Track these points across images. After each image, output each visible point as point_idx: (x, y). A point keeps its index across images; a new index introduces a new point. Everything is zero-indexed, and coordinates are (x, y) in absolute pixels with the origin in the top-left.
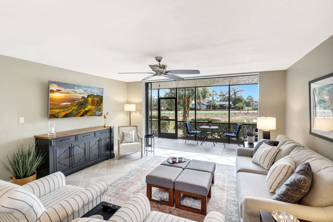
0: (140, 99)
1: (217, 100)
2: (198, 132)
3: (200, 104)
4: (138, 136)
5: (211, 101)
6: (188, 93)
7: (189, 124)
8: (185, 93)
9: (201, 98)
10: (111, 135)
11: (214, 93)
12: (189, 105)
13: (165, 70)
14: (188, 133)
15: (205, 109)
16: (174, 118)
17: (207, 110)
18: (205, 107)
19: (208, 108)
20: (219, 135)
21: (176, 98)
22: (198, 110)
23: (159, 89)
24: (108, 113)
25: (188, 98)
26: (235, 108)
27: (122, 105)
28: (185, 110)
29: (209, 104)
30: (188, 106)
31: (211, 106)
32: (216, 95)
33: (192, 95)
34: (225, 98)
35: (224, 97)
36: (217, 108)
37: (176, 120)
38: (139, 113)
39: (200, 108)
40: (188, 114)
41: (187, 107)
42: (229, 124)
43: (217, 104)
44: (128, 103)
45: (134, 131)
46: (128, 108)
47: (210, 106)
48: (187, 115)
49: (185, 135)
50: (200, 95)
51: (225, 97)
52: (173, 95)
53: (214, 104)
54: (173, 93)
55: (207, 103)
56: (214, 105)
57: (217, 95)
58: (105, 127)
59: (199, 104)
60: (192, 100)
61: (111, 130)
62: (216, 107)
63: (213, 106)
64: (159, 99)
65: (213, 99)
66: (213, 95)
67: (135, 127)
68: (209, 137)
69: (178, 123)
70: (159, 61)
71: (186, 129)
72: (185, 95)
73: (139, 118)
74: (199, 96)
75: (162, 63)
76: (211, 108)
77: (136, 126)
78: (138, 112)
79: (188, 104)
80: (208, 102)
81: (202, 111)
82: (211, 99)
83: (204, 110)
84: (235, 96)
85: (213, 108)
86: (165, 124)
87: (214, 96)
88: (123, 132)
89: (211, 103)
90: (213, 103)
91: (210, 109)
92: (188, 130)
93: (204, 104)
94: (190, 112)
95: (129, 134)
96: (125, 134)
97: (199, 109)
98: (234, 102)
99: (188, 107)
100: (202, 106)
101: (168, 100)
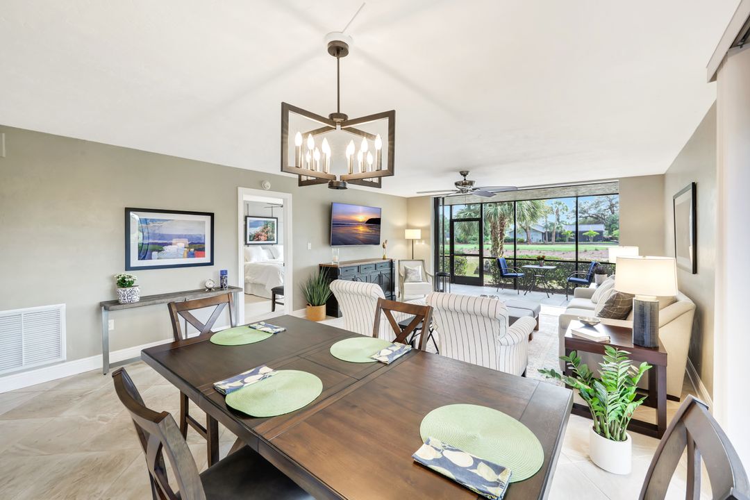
0: (426, 221)
1: (568, 221)
2: (519, 274)
3: (528, 230)
4: (426, 274)
5: (552, 224)
6: (502, 209)
7: (504, 262)
8: (496, 209)
9: (528, 218)
10: (392, 270)
11: (560, 207)
12: (504, 232)
13: (472, 187)
14: (502, 276)
15: (540, 241)
16: (478, 253)
17: (544, 244)
18: (540, 237)
19: (545, 239)
20: (559, 284)
21: (480, 220)
22: (522, 242)
23: (451, 206)
24: (386, 241)
25: (502, 219)
26: (611, 238)
27: (402, 230)
28: (495, 240)
29: (548, 230)
30: (502, 234)
31: (554, 234)
32: (565, 212)
33: (510, 214)
34: (586, 218)
35: (584, 216)
36: (567, 239)
37: (481, 256)
38: (425, 242)
39: (528, 239)
40: (501, 248)
41: (499, 235)
42: (577, 262)
43: (566, 231)
44: (409, 227)
45: (420, 267)
46: (409, 234)
47: (550, 235)
48: (499, 250)
49: (496, 281)
50: (526, 213)
51: (586, 215)
52: (473, 214)
53: (559, 231)
54: (472, 210)
55: (544, 228)
56: (560, 233)
57: (567, 210)
58: (384, 259)
59: (526, 230)
60: (510, 221)
61: (391, 263)
62: (565, 236)
63: (558, 235)
64: (452, 222)
65: (558, 220)
66: (557, 212)
67: (421, 262)
68: (541, 286)
69: (485, 260)
70: (465, 176)
71: (498, 269)
72: (495, 215)
73: (425, 249)
74: (523, 215)
75: (468, 178)
76: (553, 239)
77: (422, 260)
78: (423, 241)
79: (502, 230)
80: (546, 227)
81: (533, 244)
82: (552, 218)
83: (537, 244)
84: (613, 213)
85: (558, 238)
86: (461, 263)
87: (560, 213)
88: (405, 268)
89: (552, 228)
90: (558, 228)
91: (550, 240)
92: (501, 271)
93: (537, 231)
94: (506, 246)
95: (414, 270)
96: (409, 271)
97: (525, 240)
98: (610, 225)
99: (501, 236)
100: (532, 235)
101: (463, 223)
